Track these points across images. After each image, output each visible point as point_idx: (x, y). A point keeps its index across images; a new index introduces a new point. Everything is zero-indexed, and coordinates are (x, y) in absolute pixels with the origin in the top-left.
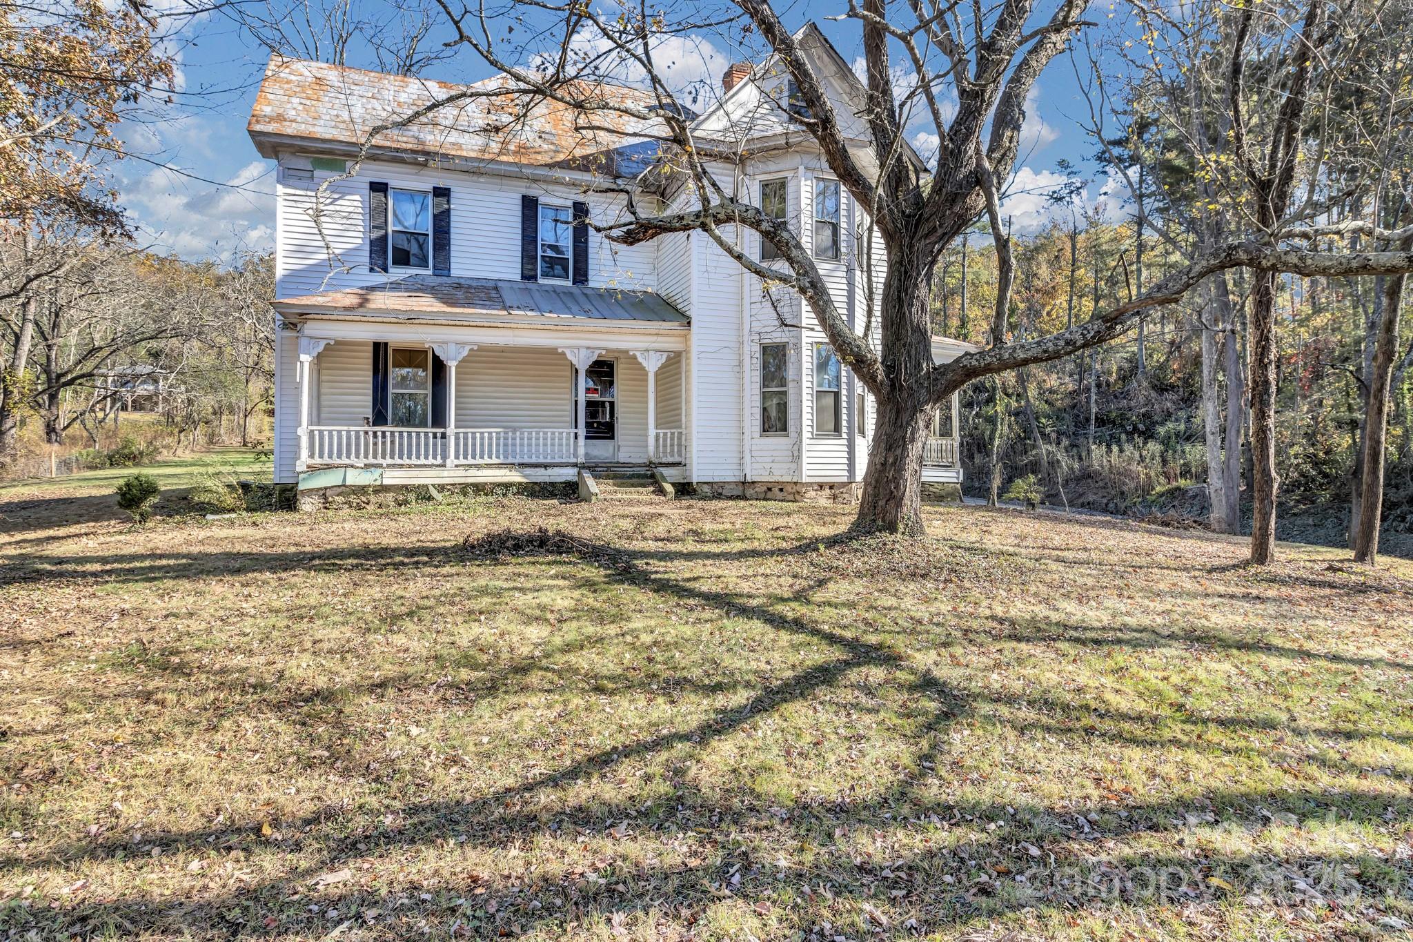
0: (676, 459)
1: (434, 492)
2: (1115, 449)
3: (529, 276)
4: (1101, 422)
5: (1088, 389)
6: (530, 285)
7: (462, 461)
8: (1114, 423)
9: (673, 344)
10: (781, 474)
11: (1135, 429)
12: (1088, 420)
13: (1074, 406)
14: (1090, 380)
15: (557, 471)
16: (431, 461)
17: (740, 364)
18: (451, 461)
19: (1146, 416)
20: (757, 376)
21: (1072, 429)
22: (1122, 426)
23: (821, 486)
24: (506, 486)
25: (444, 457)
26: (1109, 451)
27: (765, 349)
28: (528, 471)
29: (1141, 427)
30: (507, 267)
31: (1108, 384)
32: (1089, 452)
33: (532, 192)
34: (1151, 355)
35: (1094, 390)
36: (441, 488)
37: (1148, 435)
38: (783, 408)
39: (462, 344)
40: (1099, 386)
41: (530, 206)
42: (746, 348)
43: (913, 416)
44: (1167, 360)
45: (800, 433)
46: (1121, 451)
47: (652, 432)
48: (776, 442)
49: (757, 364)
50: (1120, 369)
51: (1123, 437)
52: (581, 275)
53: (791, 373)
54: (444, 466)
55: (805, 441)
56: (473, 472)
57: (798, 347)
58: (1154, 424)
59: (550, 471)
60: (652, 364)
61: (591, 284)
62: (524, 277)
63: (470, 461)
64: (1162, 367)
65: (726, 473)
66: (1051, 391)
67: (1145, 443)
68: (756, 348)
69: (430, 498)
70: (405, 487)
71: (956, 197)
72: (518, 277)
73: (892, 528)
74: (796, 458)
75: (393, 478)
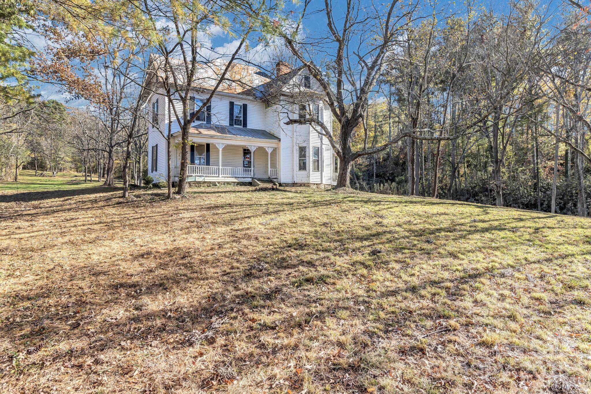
0: (275, 177)
1: (217, 184)
2: (382, 185)
3: (231, 125)
4: (377, 176)
5: (373, 165)
6: (232, 127)
7: (223, 176)
8: (381, 176)
9: (274, 146)
10: (304, 181)
11: (389, 179)
12: (373, 175)
13: (368, 170)
14: (373, 161)
15: (247, 179)
16: (215, 175)
17: (293, 151)
18: (220, 176)
19: (392, 174)
20: (298, 155)
21: (367, 178)
22: (384, 177)
23: (314, 184)
24: (234, 182)
25: (219, 175)
26: (380, 186)
27: (300, 148)
28: (239, 179)
29: (390, 178)
30: (226, 123)
31: (379, 163)
32: (373, 186)
33: (232, 101)
34: (394, 152)
35: (375, 165)
36: (219, 183)
37: (393, 180)
38: (304, 164)
39: (223, 144)
40: (376, 163)
41: (232, 104)
42: (295, 147)
43: (348, 164)
44: (399, 154)
45: (309, 170)
46: (384, 185)
47: (270, 169)
48: (303, 172)
49: (298, 152)
50: (383, 157)
51: (384, 181)
52: (245, 125)
53: (307, 155)
54: (219, 177)
55: (311, 172)
56: (226, 179)
57: (309, 147)
58: (395, 177)
59: (245, 179)
60: (269, 151)
61: (248, 127)
62: (230, 125)
63: (225, 176)
64: (397, 157)
65: (289, 181)
66: (360, 165)
67: (392, 183)
68: (298, 147)
69: (216, 185)
70: (210, 182)
71: (357, 119)
72: (228, 125)
73: (345, 186)
74: (308, 177)
75: (207, 179)
